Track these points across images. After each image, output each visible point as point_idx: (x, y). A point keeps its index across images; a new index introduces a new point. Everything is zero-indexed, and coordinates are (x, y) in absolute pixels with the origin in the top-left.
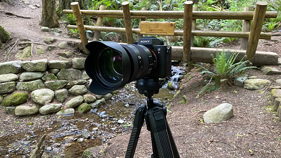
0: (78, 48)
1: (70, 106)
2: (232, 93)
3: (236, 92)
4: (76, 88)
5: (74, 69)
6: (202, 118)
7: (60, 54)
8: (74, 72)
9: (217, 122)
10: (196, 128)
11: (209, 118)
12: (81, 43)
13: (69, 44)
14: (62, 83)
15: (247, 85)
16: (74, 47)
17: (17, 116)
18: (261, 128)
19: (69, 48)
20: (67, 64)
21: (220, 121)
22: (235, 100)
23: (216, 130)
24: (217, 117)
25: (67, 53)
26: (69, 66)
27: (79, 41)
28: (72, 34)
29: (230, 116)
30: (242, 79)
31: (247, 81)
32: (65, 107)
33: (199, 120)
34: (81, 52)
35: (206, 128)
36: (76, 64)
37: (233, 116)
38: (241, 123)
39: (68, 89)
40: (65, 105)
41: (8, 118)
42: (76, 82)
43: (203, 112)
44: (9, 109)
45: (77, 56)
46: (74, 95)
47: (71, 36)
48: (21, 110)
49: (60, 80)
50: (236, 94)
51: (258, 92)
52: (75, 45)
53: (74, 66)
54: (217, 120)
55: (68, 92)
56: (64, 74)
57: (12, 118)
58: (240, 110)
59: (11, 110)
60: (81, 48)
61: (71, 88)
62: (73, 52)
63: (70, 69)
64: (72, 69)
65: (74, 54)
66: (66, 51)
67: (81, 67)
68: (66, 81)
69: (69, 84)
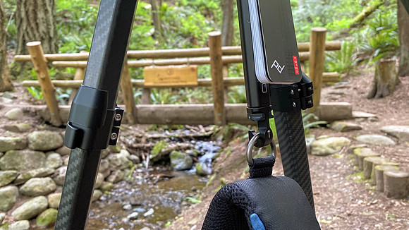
0: (42, 118)
1: (21, 216)
4: (34, 184)
5: (32, 150)
7: (6, 128)
8: (31, 156)
12: (47, 109)
13: (26, 112)
14: (8, 177)
16: (33, 116)
19: (25, 118)
20: (17, 142)
25: (20, 126)
26: (23, 145)
27: (42, 107)
32: (11, 219)
34: (47, 123)
36: (34, 141)
39: (19, 186)
40: (11, 215)
42: (34, 172)
45: (39, 130)
46: (30, 195)
49: (4, 170)
51: (335, 157)
52: (36, 112)
53: (31, 146)
55: (19, 192)
56: (12, 160)
60: (47, 117)
61: (24, 184)
62: (32, 123)
63: (24, 152)
64: (27, 151)
65: (33, 127)
66: (18, 123)
67: (45, 147)
68: (15, 172)
69: (20, 177)
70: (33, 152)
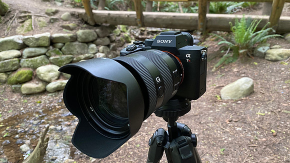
0: (82, 19)
2: (252, 65)
3: (256, 64)
5: (79, 42)
6: (219, 93)
7: (63, 27)
8: (80, 46)
9: (236, 99)
10: (213, 105)
11: (227, 94)
12: (86, 14)
13: (73, 15)
14: (68, 59)
15: (269, 55)
16: (77, 18)
17: (24, 94)
18: (285, 105)
19: (73, 19)
20: (71, 37)
21: (238, 97)
22: (256, 73)
23: (234, 108)
24: (236, 93)
25: (71, 25)
26: (74, 39)
27: (82, 11)
28: (75, 3)
29: (251, 92)
30: (264, 49)
31: (270, 51)
33: (216, 97)
34: (86, 23)
35: (224, 105)
36: (81, 37)
37: (253, 92)
38: (262, 100)
41: (15, 97)
42: (82, 57)
43: (220, 87)
44: (15, 88)
45: (82, 28)
47: (75, 5)
48: (27, 88)
49: (65, 55)
50: (256, 66)
51: (281, 64)
52: (78, 15)
53: (79, 40)
54: (236, 96)
56: (69, 49)
57: (19, 97)
58: (261, 84)
59: (18, 89)
60: (86, 19)
62: (77, 23)
63: (75, 43)
64: (77, 43)
65: (78, 26)
66: (69, 23)
67: (87, 40)
68: (72, 56)
69: (75, 59)
70: (80, 44)
